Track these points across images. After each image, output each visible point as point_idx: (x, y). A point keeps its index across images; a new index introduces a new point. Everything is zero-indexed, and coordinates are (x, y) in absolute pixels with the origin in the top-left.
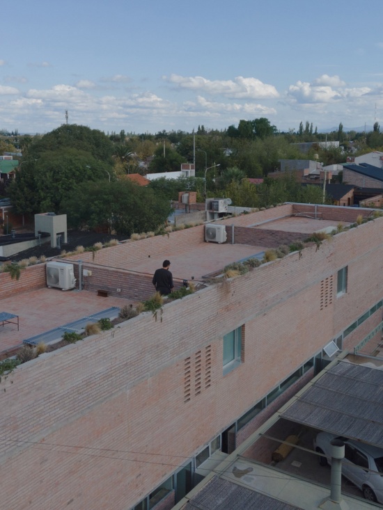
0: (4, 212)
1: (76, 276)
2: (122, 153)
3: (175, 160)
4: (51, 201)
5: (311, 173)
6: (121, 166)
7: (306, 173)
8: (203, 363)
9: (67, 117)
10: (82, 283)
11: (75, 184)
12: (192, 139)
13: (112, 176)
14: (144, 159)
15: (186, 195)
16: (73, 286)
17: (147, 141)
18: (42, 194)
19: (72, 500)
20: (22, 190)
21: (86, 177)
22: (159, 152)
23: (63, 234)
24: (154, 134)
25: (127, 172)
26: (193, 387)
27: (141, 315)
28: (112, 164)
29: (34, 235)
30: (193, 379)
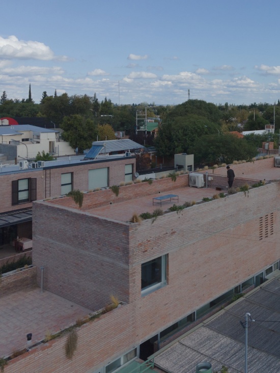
0: (151, 155)
1: (205, 180)
2: (227, 118)
3: (261, 123)
4: (182, 148)
6: (226, 126)
8: (269, 221)
9: (189, 94)
10: (207, 184)
11: (197, 137)
12: (273, 109)
13: (220, 132)
14: (241, 122)
15: (267, 144)
16: (203, 185)
17: (243, 110)
18: (176, 144)
19: (206, 276)
20: (163, 141)
21: (204, 133)
22: (251, 117)
23: (191, 166)
24: (248, 105)
25: (230, 130)
26: (264, 233)
27: (238, 193)
28: (220, 125)
29: (174, 167)
30: (264, 229)
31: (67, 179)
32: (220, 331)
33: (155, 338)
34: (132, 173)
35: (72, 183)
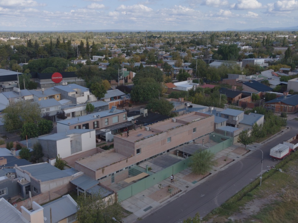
3: (186, 76)
5: (239, 80)
6: (166, 79)
7: (237, 80)
8: (164, 141)
10: (150, 130)
15: (181, 99)
18: (140, 96)
20: (134, 94)
23: (146, 114)
26: (163, 144)
29: (140, 113)
31: (106, 120)
32: (151, 162)
33: (139, 162)
34: (126, 117)
35: (108, 122)
